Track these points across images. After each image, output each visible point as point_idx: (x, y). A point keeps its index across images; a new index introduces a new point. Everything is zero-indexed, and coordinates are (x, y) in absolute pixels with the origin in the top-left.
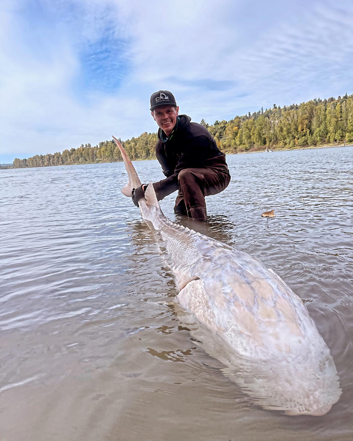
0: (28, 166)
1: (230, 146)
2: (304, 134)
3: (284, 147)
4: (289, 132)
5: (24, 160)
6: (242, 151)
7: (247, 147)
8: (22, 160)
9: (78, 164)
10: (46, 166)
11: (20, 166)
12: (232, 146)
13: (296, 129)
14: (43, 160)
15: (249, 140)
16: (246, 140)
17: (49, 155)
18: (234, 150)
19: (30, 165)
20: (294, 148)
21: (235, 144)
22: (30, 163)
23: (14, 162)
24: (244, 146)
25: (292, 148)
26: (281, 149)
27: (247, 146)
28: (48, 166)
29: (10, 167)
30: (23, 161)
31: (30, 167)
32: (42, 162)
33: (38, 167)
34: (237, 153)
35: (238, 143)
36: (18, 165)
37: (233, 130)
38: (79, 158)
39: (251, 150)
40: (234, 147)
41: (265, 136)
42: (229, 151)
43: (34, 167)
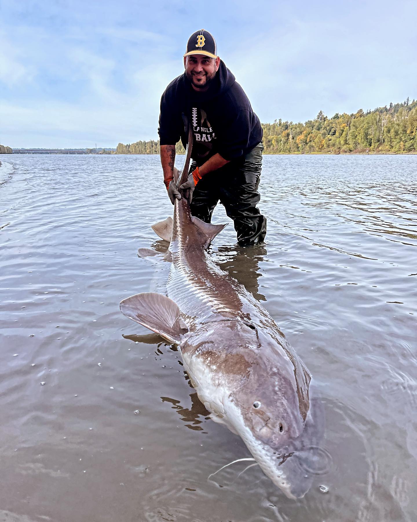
0: (130, 152)
1: (334, 145)
2: (412, 137)
3: (389, 151)
4: (397, 133)
5: (127, 145)
6: (346, 152)
7: (351, 148)
8: (126, 145)
9: (179, 154)
10: (148, 154)
11: (123, 153)
12: (336, 145)
13: (405, 131)
14: (146, 147)
15: (354, 140)
16: (351, 140)
17: (152, 142)
18: (337, 150)
19: (132, 151)
20: (399, 152)
21: (340, 143)
22: (133, 150)
23: (117, 147)
24: (349, 146)
25: (397, 152)
26: (385, 152)
27: (351, 146)
28: (150, 154)
29: (113, 152)
30: (127, 147)
31: (133, 154)
32: (145, 149)
33: (140, 154)
34: (340, 153)
35: (342, 142)
36: (121, 151)
37: (340, 127)
38: (181, 147)
39: (354, 151)
40: (338, 147)
41: (371, 137)
42: (332, 150)
43: (136, 154)
